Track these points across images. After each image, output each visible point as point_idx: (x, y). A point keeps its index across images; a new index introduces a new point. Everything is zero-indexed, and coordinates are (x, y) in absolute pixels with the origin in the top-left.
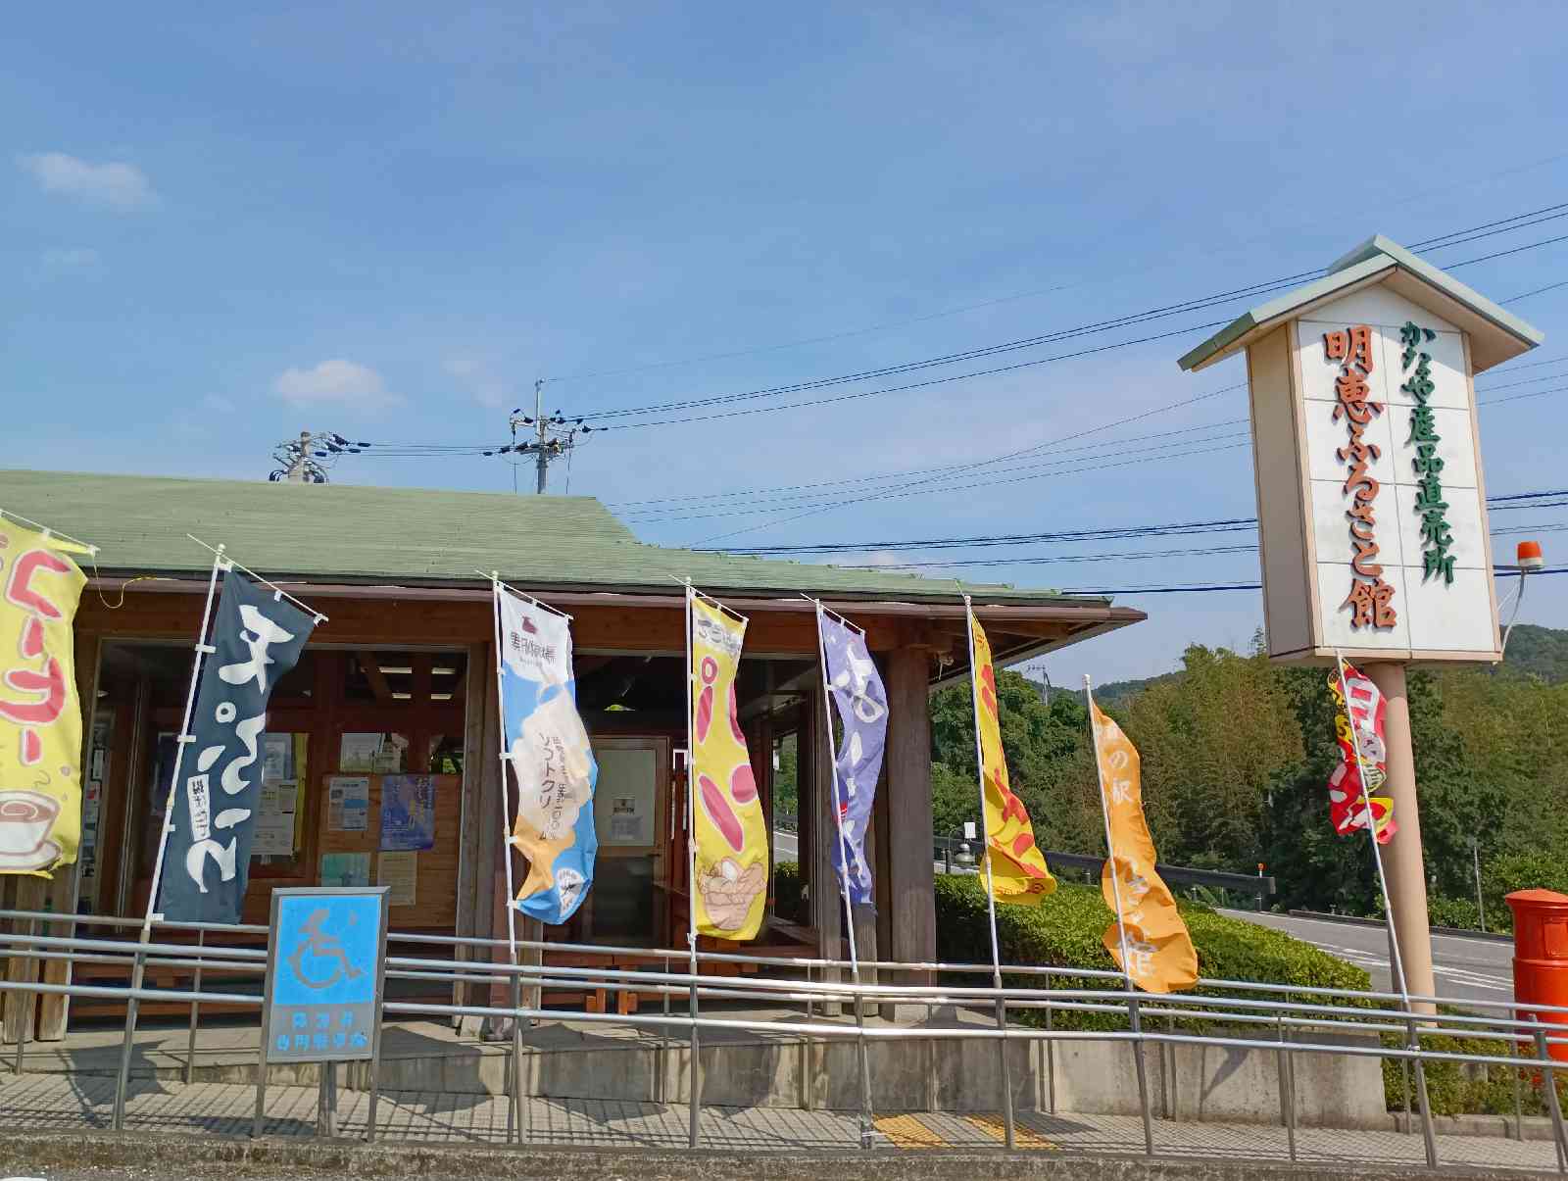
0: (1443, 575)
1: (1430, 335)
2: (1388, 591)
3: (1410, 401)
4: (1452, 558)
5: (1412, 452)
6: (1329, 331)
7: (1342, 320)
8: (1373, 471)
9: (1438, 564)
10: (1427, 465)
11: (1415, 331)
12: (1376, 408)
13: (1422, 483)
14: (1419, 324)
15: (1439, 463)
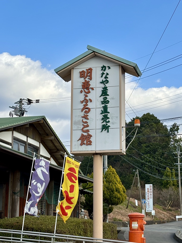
0: (107, 130)
1: (109, 68)
2: (91, 136)
3: (103, 86)
4: (109, 126)
5: (102, 99)
6: (81, 70)
7: (84, 67)
8: (90, 105)
9: (105, 128)
10: (105, 102)
11: (105, 67)
12: (92, 89)
13: (103, 107)
14: (106, 65)
15: (108, 101)
